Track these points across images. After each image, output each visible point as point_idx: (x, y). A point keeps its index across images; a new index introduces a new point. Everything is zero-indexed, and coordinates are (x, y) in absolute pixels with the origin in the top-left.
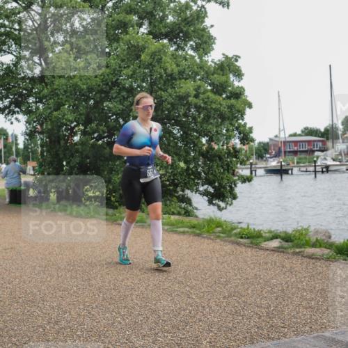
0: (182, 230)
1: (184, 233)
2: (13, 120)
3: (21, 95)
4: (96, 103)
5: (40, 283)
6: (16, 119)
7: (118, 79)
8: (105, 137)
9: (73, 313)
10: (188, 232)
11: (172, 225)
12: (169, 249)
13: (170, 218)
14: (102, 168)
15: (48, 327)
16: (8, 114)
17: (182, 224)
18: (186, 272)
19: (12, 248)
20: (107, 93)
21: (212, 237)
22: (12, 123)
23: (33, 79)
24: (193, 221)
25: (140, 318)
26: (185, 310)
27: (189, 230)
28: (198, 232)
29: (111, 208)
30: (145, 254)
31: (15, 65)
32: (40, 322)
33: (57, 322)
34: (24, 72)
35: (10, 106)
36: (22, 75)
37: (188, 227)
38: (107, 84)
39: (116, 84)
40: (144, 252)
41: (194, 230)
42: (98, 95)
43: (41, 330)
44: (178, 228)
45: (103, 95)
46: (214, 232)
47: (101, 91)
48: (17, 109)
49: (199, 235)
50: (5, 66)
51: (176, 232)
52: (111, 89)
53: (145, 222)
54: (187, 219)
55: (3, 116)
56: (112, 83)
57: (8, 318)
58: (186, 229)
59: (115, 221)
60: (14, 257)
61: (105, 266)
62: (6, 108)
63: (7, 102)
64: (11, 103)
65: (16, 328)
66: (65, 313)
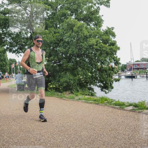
0: (90, 102)
1: (91, 103)
2: (19, 55)
3: (22, 45)
4: (53, 48)
5: (32, 123)
6: (20, 55)
7: (63, 38)
8: (57, 62)
9: (46, 136)
10: (93, 103)
11: (86, 100)
12: (85, 110)
13: (85, 97)
14: (56, 75)
15: (36, 142)
16: (17, 53)
17: (90, 99)
18: (93, 119)
19: (19, 109)
20: (58, 44)
21: (103, 105)
22: (18, 57)
23: (27, 38)
24: (95, 98)
25: (74, 139)
26: (93, 136)
27: (94, 102)
28: (97, 103)
29: (60, 92)
30: (75, 112)
31: (20, 33)
32: (32, 140)
33: (39, 140)
34: (23, 36)
35: (18, 50)
36: (23, 37)
37: (93, 101)
38: (58, 40)
39: (62, 40)
40: (74, 111)
41: (95, 102)
42: (54, 45)
43: (33, 143)
44: (88, 101)
45: (56, 45)
46: (104, 103)
47: (56, 43)
48: (20, 51)
49: (97, 104)
50: (16, 33)
51: (87, 103)
52: (60, 42)
53: (74, 99)
54: (92, 97)
55: (15, 54)
56: (60, 40)
57: (19, 138)
58: (92, 102)
59: (62, 98)
60: (21, 113)
61: (58, 117)
62: (16, 50)
63: (16, 48)
64: (18, 48)
65: (23, 142)
66: (43, 136)
